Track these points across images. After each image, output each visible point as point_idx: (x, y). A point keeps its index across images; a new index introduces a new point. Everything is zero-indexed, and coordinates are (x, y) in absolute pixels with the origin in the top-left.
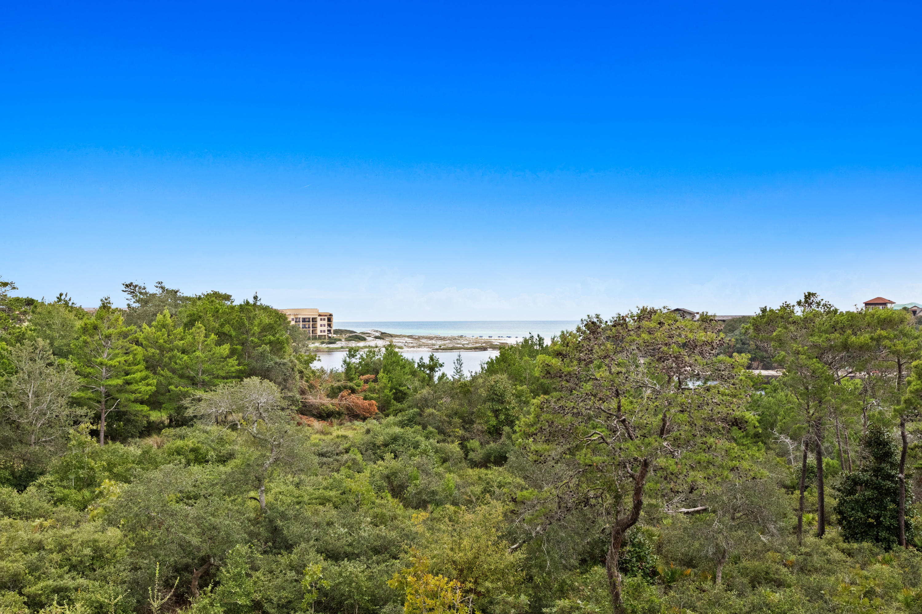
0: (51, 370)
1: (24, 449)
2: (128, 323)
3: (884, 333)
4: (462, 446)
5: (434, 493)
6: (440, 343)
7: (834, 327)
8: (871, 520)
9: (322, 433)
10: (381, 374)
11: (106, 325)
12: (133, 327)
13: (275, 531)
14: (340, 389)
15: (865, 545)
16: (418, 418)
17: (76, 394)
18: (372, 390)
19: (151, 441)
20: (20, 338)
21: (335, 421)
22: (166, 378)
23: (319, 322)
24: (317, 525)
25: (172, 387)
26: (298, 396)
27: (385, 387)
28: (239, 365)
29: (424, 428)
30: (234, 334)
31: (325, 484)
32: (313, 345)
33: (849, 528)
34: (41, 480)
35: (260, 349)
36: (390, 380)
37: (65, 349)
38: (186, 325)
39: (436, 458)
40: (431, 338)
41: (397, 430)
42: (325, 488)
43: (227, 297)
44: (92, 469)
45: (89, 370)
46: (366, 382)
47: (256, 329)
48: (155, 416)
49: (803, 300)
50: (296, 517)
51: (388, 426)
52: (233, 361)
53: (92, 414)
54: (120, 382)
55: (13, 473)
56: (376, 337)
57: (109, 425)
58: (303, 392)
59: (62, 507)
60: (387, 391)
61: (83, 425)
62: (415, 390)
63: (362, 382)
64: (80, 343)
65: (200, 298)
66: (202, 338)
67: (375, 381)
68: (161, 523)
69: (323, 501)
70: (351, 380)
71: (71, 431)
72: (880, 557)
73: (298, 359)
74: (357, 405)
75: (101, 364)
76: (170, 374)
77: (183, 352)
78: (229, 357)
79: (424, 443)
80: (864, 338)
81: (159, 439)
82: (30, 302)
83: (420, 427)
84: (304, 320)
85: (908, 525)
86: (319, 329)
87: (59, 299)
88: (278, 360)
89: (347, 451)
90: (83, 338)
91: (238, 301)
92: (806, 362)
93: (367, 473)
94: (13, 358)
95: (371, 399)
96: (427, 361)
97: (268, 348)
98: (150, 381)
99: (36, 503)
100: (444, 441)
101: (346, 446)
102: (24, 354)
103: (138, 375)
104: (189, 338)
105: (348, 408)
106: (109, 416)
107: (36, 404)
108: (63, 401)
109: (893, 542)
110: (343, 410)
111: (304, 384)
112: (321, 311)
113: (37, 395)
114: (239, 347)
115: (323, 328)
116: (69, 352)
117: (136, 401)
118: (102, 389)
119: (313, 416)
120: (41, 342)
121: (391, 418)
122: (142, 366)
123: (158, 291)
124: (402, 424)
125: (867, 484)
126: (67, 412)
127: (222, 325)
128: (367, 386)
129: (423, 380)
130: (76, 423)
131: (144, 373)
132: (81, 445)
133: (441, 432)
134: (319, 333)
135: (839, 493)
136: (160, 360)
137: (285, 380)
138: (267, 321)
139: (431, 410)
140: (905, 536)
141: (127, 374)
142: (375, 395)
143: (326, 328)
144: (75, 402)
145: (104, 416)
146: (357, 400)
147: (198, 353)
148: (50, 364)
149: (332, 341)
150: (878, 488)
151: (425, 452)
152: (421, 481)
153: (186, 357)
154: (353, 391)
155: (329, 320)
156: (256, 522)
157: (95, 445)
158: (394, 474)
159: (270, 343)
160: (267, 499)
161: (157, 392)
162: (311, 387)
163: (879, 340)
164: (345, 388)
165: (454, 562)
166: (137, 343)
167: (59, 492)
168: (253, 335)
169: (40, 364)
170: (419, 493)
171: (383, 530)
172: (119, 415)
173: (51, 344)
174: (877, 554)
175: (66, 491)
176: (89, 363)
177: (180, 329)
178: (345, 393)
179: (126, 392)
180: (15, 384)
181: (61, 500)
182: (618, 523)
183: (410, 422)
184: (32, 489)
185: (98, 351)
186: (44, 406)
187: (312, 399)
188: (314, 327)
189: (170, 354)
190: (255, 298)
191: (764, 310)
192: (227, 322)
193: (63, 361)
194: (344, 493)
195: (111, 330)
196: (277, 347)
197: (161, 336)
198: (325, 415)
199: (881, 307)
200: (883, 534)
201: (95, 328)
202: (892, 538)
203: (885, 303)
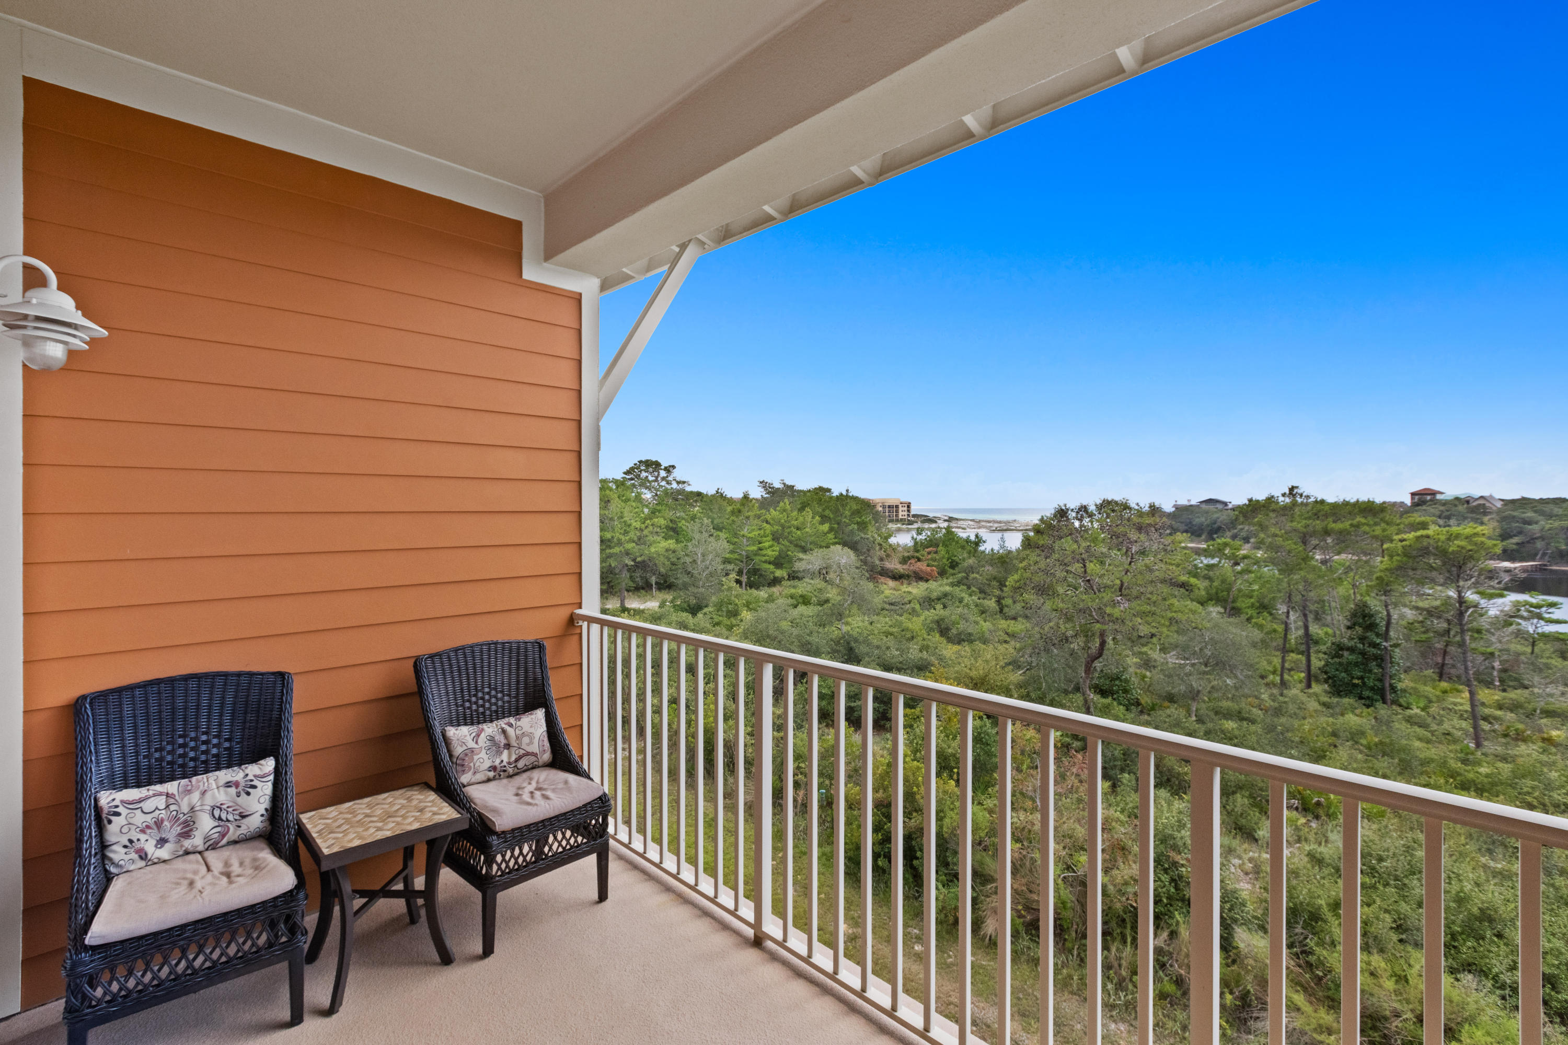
0: (712, 539)
1: (696, 591)
2: (760, 508)
3: (1360, 520)
4: (999, 602)
5: (970, 634)
6: (996, 525)
7: (1316, 514)
8: (1356, 681)
9: (895, 589)
10: (940, 548)
11: (747, 509)
12: (763, 511)
13: (851, 649)
14: (909, 558)
15: (1346, 701)
16: (965, 581)
17: (728, 556)
18: (935, 560)
19: (775, 590)
20: (693, 518)
21: (905, 581)
22: (786, 546)
23: (901, 509)
24: (878, 647)
25: (789, 553)
26: (877, 562)
27: (943, 558)
28: (835, 538)
29: (969, 588)
30: (832, 516)
31: (890, 623)
32: (892, 526)
33: (1334, 686)
34: (706, 610)
35: (850, 528)
36: (948, 552)
37: (721, 525)
38: (799, 510)
39: (976, 610)
40: (989, 522)
41: (948, 588)
42: (890, 626)
43: (829, 490)
44: (736, 605)
45: (736, 540)
46: (929, 553)
47: (847, 513)
48: (779, 573)
49: (1288, 492)
50: (864, 642)
51: (941, 586)
52: (831, 536)
53: (737, 569)
54: (755, 548)
55: (689, 606)
56: (945, 521)
57: (749, 578)
58: (881, 559)
59: (718, 628)
60: (945, 561)
61: (731, 576)
62: (964, 560)
63: (926, 554)
64: (730, 521)
65: (809, 491)
66: (810, 519)
67: (936, 552)
68: (776, 638)
69: (887, 634)
70: (917, 551)
71: (724, 579)
72: (1358, 711)
73: (879, 535)
74: (921, 570)
75: (743, 536)
76: (788, 544)
77: (798, 529)
78: (828, 532)
79: (967, 599)
80: (1345, 525)
81: (781, 589)
82: (699, 494)
83: (965, 587)
84: (889, 507)
85: (1393, 689)
86: (901, 513)
87: (717, 492)
88: (863, 536)
89: (910, 602)
90: (732, 518)
91: (835, 493)
92: (1283, 543)
93: (922, 618)
94: (689, 531)
95: (933, 566)
96: (973, 538)
97: (856, 527)
98: (775, 548)
99: (702, 624)
100: (984, 599)
101: (909, 599)
102: (696, 528)
103: (767, 544)
104: (801, 519)
105: (914, 572)
106: (748, 572)
107: (703, 561)
108: (719, 560)
109: (1376, 701)
110: (911, 573)
111: (882, 553)
112: (903, 500)
113: (703, 555)
114: (836, 526)
115: (903, 513)
116: (723, 528)
117: (765, 562)
118: (744, 553)
119: (889, 577)
120: (706, 521)
121: (945, 581)
122: (769, 538)
123: (781, 486)
124: (952, 585)
125: (1352, 650)
126: (722, 567)
127: (824, 510)
128: (930, 556)
129: (969, 553)
130: (727, 574)
131: (771, 543)
132: (730, 589)
133: (982, 591)
134: (900, 517)
135: (1326, 657)
136: (782, 534)
137: (868, 550)
138: (855, 507)
139: (975, 575)
140: (1389, 697)
141: (760, 543)
142: (936, 563)
143: (906, 513)
144: (726, 561)
145: (745, 571)
146: (922, 566)
147: (807, 530)
148: (711, 535)
149: (910, 523)
150: (1363, 653)
151: (967, 605)
152: (962, 626)
153: (799, 532)
154: (919, 560)
155: (909, 507)
156: (837, 643)
157: (737, 589)
158: (943, 620)
159: (858, 523)
160: (845, 628)
161: (780, 555)
162: (888, 556)
163: (1357, 526)
164: (913, 557)
165: (972, 679)
166: (767, 522)
167: (717, 619)
168: (846, 517)
169: (706, 535)
170: (960, 634)
171: (925, 655)
172: (755, 571)
173: (712, 522)
174: (1356, 708)
175: (721, 618)
176: (736, 535)
177: (795, 513)
178: (913, 561)
179: (759, 555)
180: (690, 548)
181: (718, 624)
182: (1088, 656)
183: (959, 583)
184: (700, 615)
185: (741, 527)
186: (708, 563)
187: (888, 565)
188: (897, 511)
189: (789, 530)
190: (847, 491)
192: (827, 507)
193: (718, 533)
194: (903, 631)
195: (750, 513)
196: (863, 526)
197: (783, 518)
198: (897, 577)
199: (1429, 498)
200: (1366, 693)
201: (740, 511)
202: (1375, 697)
203: (1433, 493)
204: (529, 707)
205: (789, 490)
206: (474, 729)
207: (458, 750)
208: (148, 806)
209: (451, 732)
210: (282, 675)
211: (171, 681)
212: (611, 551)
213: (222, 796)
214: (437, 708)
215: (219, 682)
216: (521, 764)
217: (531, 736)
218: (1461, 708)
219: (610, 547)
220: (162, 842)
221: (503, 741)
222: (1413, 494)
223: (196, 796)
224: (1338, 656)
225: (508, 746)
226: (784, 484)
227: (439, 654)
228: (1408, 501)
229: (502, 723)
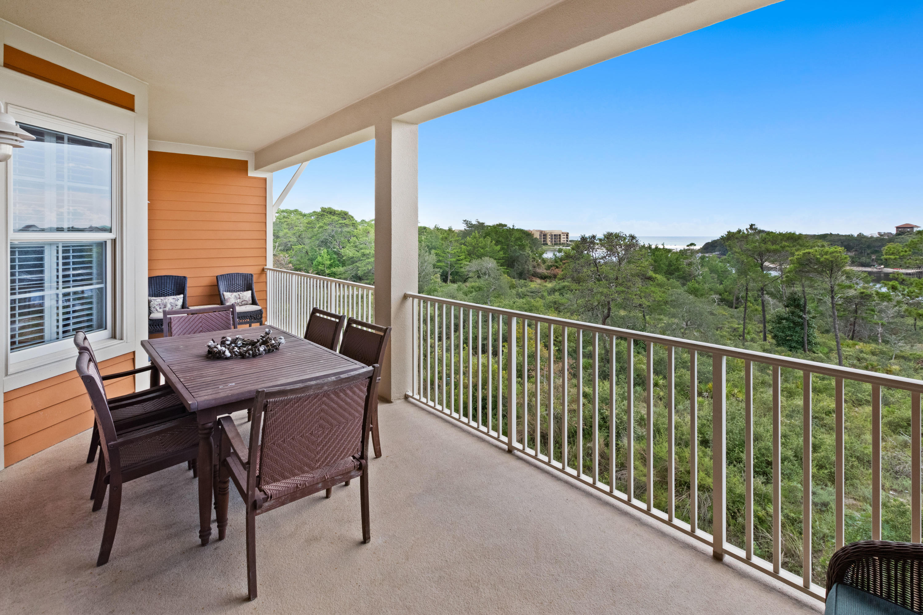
3: (786, 244)
8: (788, 338)
9: (538, 284)
11: (451, 236)
12: (461, 238)
14: (551, 266)
15: (781, 349)
17: (437, 264)
21: (548, 280)
23: (562, 237)
26: (531, 268)
30: (503, 241)
33: (777, 340)
35: (514, 248)
38: (484, 237)
43: (506, 226)
45: (442, 254)
46: (563, 264)
47: (513, 239)
49: (749, 227)
51: (563, 282)
52: (501, 253)
54: (454, 259)
58: (534, 267)
63: (561, 264)
64: (441, 244)
65: (493, 226)
66: (489, 243)
67: (568, 263)
70: (557, 262)
71: (433, 277)
73: (534, 253)
74: (558, 274)
75: (448, 252)
82: (426, 228)
84: (555, 235)
85: (810, 342)
86: (562, 240)
87: (435, 227)
88: (522, 253)
89: (543, 291)
90: (442, 242)
97: (517, 247)
98: (467, 260)
103: (462, 257)
104: (484, 243)
105: (554, 275)
106: (451, 273)
107: (421, 267)
108: (431, 266)
109: (799, 349)
110: (551, 275)
111: (536, 263)
112: (563, 231)
114: (506, 247)
115: (564, 239)
116: (436, 247)
117: (462, 268)
118: (448, 262)
119: (539, 277)
125: (787, 319)
127: (499, 238)
128: (564, 266)
132: (436, 282)
134: (562, 242)
135: (773, 323)
138: (518, 236)
140: (807, 346)
145: (448, 273)
146: (559, 271)
147: (487, 249)
150: (793, 321)
154: (557, 267)
155: (567, 235)
159: (519, 245)
162: (539, 265)
163: (783, 247)
164: (554, 266)
166: (464, 244)
168: (512, 242)
172: (456, 273)
176: (442, 252)
177: (481, 239)
178: (553, 268)
179: (457, 264)
185: (447, 247)
186: (424, 267)
187: (538, 270)
188: (560, 238)
190: (513, 226)
191: (729, 232)
192: (502, 236)
195: (453, 239)
196: (522, 247)
197: (474, 242)
198: (544, 278)
199: (909, 230)
200: (794, 345)
201: (446, 238)
202: (798, 347)
203: (912, 227)
204: (247, 290)
205: (481, 226)
206: (231, 293)
207: (226, 297)
208: (158, 300)
209: (225, 293)
210: (185, 277)
211: (161, 276)
212: (369, 260)
213: (172, 301)
214: (222, 288)
215: (171, 277)
216: (243, 303)
217: (246, 297)
218: (847, 353)
219: (368, 258)
220: (160, 308)
221: (238, 297)
222: (897, 228)
223: (167, 300)
224: (780, 323)
225: (240, 298)
226: (478, 222)
227: (223, 275)
228: (894, 232)
229: (239, 293)
